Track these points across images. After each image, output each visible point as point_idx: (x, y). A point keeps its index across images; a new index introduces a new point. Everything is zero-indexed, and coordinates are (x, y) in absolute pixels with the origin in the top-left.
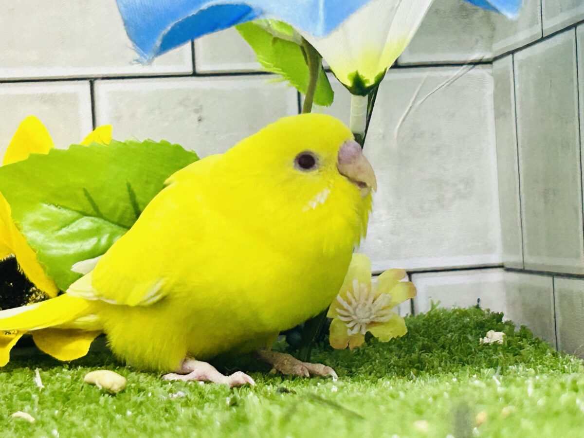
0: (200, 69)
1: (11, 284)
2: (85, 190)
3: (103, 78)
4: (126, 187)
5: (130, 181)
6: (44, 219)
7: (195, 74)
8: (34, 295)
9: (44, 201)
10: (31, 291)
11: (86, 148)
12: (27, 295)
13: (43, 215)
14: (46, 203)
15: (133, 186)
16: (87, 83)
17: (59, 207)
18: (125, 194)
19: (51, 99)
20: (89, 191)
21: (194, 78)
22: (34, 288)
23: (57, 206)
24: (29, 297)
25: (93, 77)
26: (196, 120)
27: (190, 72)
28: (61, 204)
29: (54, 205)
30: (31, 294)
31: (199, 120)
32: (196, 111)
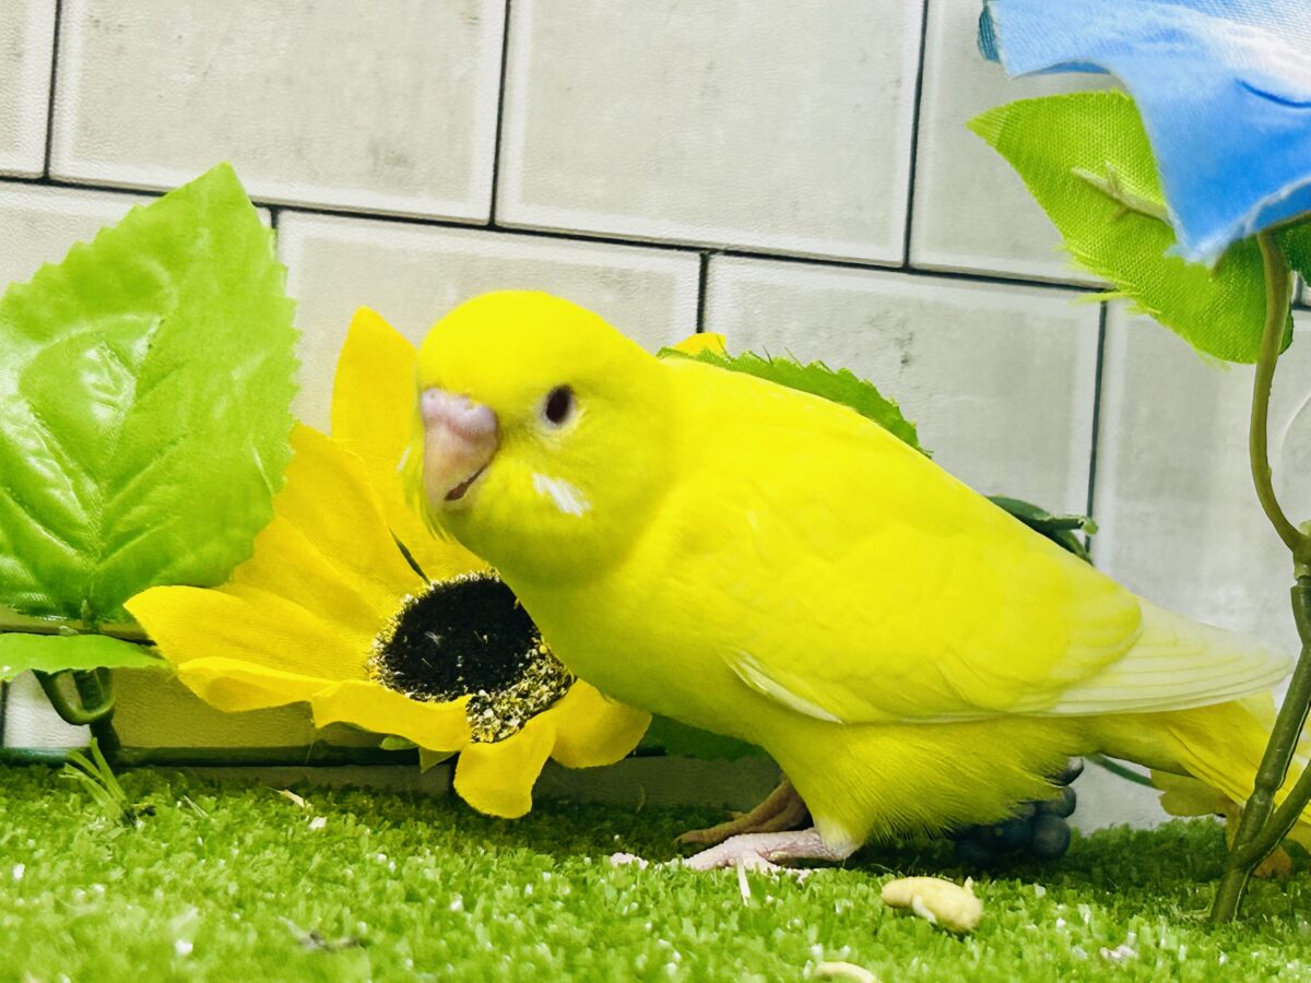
0: (920, 258)
1: (485, 637)
3: (728, 253)
7: (907, 268)
8: (534, 667)
10: (528, 656)
12: (521, 665)
16: (696, 256)
19: (621, 281)
21: (904, 276)
22: (534, 652)
24: (525, 668)
25: (709, 246)
26: (899, 361)
27: (897, 263)
30: (528, 663)
31: (903, 362)
32: (900, 343)
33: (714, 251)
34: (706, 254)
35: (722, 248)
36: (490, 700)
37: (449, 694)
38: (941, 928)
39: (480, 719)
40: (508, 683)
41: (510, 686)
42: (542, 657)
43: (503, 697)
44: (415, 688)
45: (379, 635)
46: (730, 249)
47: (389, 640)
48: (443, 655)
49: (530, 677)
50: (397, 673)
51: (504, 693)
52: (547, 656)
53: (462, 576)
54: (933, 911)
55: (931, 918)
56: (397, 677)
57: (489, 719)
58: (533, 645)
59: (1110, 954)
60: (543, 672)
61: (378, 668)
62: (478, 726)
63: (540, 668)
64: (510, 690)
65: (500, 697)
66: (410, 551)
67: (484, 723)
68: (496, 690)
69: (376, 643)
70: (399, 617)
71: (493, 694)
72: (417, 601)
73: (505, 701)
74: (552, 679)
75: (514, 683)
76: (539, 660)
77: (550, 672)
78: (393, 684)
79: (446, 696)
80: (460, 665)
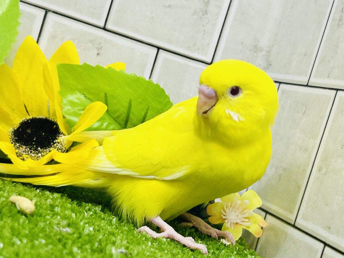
0: (108, 27)
1: (44, 134)
2: (106, 94)
4: (129, 101)
5: (132, 99)
6: (76, 101)
7: (104, 29)
8: (55, 145)
9: (80, 91)
10: (55, 142)
11: (117, 72)
12: (52, 143)
13: (77, 99)
14: (80, 93)
15: (133, 102)
16: (44, 11)
17: (87, 98)
18: (126, 105)
20: (108, 95)
21: (103, 31)
23: (85, 97)
27: (102, 27)
28: (89, 97)
29: (84, 95)
30: (54, 143)
31: (98, 54)
32: (98, 49)
33: (50, 11)
34: (47, 11)
35: (53, 10)
36: (41, 151)
37: (30, 147)
38: (22, 213)
39: (37, 156)
40: (47, 148)
41: (48, 148)
42: (58, 143)
43: (45, 151)
44: (20, 143)
45: (13, 127)
46: (55, 11)
47: (16, 129)
48: (31, 136)
49: (54, 147)
50: (16, 138)
51: (45, 150)
52: (60, 143)
53: (40, 117)
54: (20, 207)
55: (19, 209)
56: (16, 139)
57: (39, 156)
58: (56, 139)
59: (63, 230)
60: (58, 147)
61: (11, 136)
62: (36, 158)
63: (57, 145)
64: (47, 149)
65: (44, 151)
66: (27, 107)
67: (38, 157)
68: (43, 149)
69: (11, 129)
70: (20, 124)
71: (42, 150)
72: (26, 120)
73: (45, 152)
74: (60, 150)
75: (49, 148)
76: (57, 143)
77: (60, 147)
78: (14, 141)
79: (29, 147)
80: (34, 139)
